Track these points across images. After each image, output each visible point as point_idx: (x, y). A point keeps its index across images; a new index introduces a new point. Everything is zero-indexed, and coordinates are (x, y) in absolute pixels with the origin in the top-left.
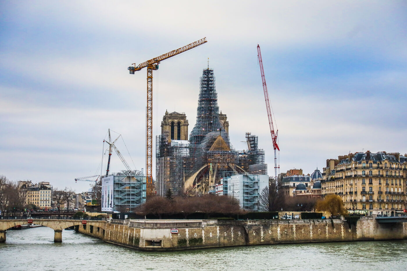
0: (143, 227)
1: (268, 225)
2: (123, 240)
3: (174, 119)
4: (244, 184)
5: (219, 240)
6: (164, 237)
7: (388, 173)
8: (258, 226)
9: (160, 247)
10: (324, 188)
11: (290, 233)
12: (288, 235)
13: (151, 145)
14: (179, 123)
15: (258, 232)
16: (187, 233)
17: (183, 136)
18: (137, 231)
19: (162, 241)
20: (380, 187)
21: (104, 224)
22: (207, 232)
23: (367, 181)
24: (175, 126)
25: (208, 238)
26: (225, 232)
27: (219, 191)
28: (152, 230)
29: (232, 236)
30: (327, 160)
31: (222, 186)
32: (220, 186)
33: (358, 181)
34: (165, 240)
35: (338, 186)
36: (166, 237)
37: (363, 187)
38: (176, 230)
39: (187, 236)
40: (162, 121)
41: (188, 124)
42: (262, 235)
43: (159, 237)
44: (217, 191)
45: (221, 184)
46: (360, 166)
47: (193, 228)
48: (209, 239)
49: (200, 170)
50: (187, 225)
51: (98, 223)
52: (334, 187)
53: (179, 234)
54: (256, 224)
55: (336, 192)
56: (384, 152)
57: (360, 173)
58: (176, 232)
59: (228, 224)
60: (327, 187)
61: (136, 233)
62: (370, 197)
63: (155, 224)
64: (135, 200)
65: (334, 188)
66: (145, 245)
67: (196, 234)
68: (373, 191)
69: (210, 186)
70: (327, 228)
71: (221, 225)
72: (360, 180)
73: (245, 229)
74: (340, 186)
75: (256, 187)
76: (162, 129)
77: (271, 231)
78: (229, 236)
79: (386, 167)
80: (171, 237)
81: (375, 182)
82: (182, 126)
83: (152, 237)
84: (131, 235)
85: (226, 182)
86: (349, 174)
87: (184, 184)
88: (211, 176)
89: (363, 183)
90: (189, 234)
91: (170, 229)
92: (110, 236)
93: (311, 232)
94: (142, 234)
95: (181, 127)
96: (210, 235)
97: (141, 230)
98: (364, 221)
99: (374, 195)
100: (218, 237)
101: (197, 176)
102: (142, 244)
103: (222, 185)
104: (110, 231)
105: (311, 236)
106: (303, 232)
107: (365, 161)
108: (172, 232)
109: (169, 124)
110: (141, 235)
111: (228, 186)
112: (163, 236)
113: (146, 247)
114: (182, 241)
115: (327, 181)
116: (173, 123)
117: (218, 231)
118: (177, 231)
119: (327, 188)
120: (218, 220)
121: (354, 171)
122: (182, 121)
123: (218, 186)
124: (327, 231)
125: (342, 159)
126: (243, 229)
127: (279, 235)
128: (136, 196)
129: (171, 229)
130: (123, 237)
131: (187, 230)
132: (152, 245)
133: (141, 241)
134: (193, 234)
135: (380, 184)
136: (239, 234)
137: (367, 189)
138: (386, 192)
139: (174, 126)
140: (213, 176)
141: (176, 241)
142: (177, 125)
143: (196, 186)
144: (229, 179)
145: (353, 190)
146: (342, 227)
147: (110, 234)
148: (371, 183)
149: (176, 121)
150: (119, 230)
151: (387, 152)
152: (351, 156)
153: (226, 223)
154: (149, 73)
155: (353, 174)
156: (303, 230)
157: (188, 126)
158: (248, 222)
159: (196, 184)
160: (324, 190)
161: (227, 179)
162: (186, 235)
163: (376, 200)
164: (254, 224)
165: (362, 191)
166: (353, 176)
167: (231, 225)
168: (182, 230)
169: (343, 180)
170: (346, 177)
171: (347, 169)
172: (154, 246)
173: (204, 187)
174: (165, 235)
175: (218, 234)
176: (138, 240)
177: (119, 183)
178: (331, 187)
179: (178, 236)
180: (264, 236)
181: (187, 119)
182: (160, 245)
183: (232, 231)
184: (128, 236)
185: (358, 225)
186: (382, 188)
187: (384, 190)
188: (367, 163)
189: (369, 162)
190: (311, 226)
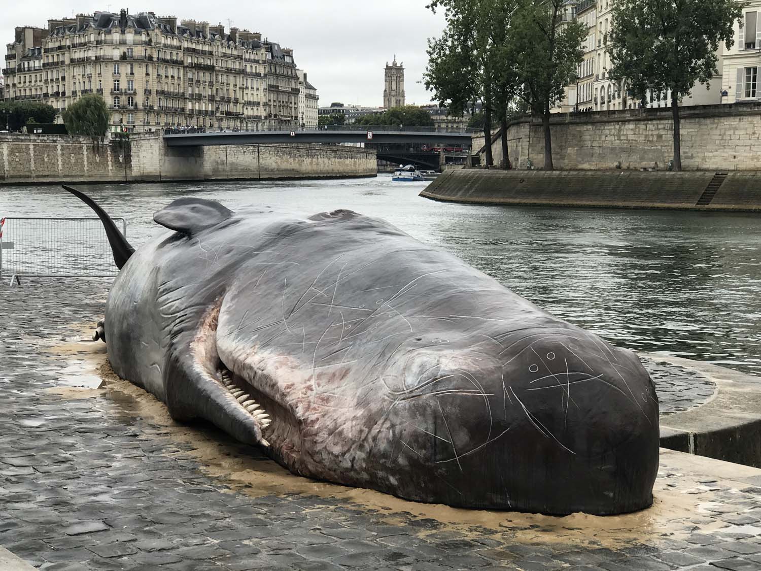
7: (161, 53)
10: (11, 85)
11: (24, 160)
12: (21, 164)
20: (147, 81)
23: (123, 70)
30: (17, 28)
33: (105, 68)
35: (52, 80)
37: (115, 81)
46: (109, 37)
52: (41, 81)
55: (44, 91)
56: (152, 13)
57: (107, 51)
60: (20, 83)
62: (129, 100)
65: (39, 84)
68: (134, 88)
70: (85, 153)
72: (109, 66)
74: (57, 79)
79: (156, 43)
86: (79, 55)
89: (115, 73)
93: (60, 160)
99: (137, 96)
105: (60, 167)
107: (119, 29)
115: (20, 70)
119: (18, 85)
121: (95, 48)
124: (85, 159)
125: (58, 27)
135: (147, 74)
137: (123, 85)
138: (157, 91)
145: (95, 86)
146: (109, 152)
148: (130, 73)
152: (84, 19)
155: (92, 54)
160: (12, 90)
163: (140, 106)
165: (113, 88)
166: (93, 58)
169: (65, 68)
170: (72, 60)
171: (76, 46)
178: (30, 82)
185: (134, 149)
186: (150, 82)
187: (154, 86)
188: (123, 32)
189: (127, 30)
190: (59, 147)
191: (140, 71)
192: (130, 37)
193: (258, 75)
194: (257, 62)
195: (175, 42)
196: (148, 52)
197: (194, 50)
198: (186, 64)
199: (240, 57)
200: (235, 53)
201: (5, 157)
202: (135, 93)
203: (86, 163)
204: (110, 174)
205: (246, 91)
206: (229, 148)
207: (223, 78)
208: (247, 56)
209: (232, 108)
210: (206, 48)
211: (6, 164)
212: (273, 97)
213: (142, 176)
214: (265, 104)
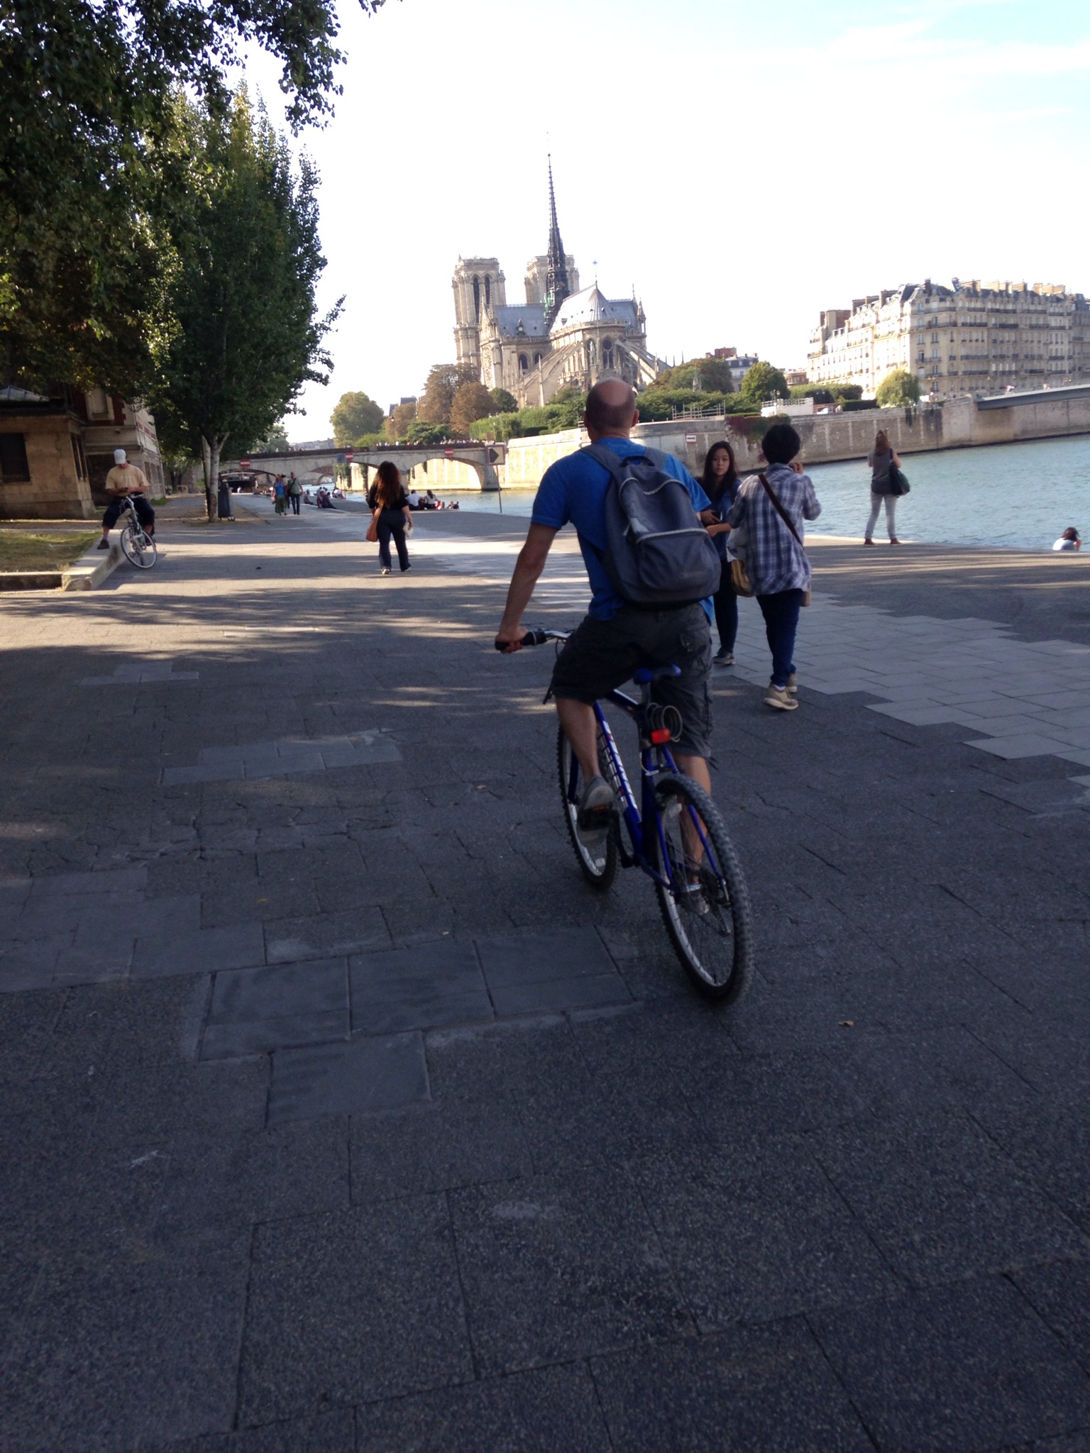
3: (478, 269)
6: (678, 450)
10: (815, 368)
12: (841, 443)
14: (487, 279)
17: (495, 300)
20: (952, 348)
23: (928, 339)
24: (481, 283)
30: (821, 313)
35: (855, 358)
37: (920, 351)
38: (692, 438)
40: (453, 276)
41: (504, 278)
46: (914, 309)
52: (844, 360)
55: (848, 370)
57: (914, 323)
58: (692, 441)
62: (934, 369)
68: (939, 356)
72: (914, 336)
74: (861, 357)
76: (455, 294)
79: (962, 308)
82: (493, 283)
86: (885, 330)
95: (491, 285)
98: (953, 408)
107: (923, 300)
108: (687, 441)
109: (468, 282)
115: (825, 353)
116: (476, 278)
119: (823, 368)
121: (898, 322)
122: (492, 272)
125: (861, 305)
129: (685, 435)
135: (952, 341)
137: (928, 354)
138: (961, 357)
139: (478, 284)
142: (484, 281)
145: (898, 360)
148: (935, 342)
149: (481, 273)
165: (918, 357)
170: (876, 336)
174: (678, 447)
181: (500, 269)
185: (945, 417)
186: (955, 348)
187: (959, 352)
188: (928, 302)
189: (932, 299)
190: (875, 422)
191: (944, 339)
192: (934, 306)
193: (1062, 328)
194: (1061, 315)
195: (979, 305)
196: (953, 318)
197: (998, 311)
198: (990, 325)
199: (1044, 312)
200: (1040, 308)
201: (827, 437)
202: (940, 361)
203: (899, 435)
204: (923, 442)
205: (1050, 347)
206: (1038, 406)
207: (1027, 335)
208: (1051, 310)
209: (1036, 365)
210: (1010, 307)
211: (828, 443)
212: (1077, 349)
213: (953, 442)
214: (1070, 358)
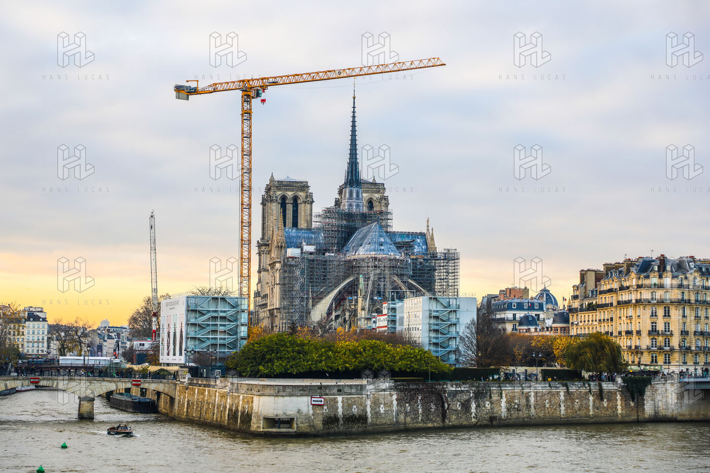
0: (258, 393)
1: (484, 391)
2: (215, 416)
3: (287, 190)
4: (430, 314)
5: (396, 418)
6: (299, 411)
7: (699, 295)
8: (467, 392)
9: (290, 430)
10: (575, 323)
11: (523, 406)
12: (520, 410)
13: (248, 238)
14: (295, 199)
15: (466, 406)
16: (340, 405)
17: (302, 222)
18: (246, 400)
19: (295, 419)
20: (684, 323)
21: (173, 388)
22: (376, 403)
23: (660, 312)
24: (289, 203)
25: (376, 414)
26: (407, 403)
27: (379, 327)
28: (276, 398)
29: (420, 411)
30: (582, 271)
31: (386, 317)
32: (382, 318)
33: (643, 311)
34: (300, 418)
35: (604, 320)
36: (302, 413)
37: (652, 323)
38: (320, 399)
39: (340, 410)
40: (264, 193)
41: (313, 200)
42: (473, 410)
43: (289, 413)
44: (374, 327)
45: (383, 313)
46: (647, 282)
47: (350, 396)
48: (379, 417)
49: (340, 287)
50: (340, 391)
51: (163, 385)
52: (596, 321)
53: (325, 407)
54: (463, 389)
55: (598, 330)
56: (692, 257)
57: (646, 295)
58: (319, 403)
59: (413, 389)
60: (581, 322)
61: (243, 404)
62: (665, 341)
63: (281, 388)
64: (226, 342)
65: (595, 323)
66: (262, 426)
67: (355, 407)
68: (670, 329)
69: (359, 317)
70: (591, 398)
71: (401, 391)
72: (646, 309)
73: (442, 399)
74: (608, 320)
75: (454, 320)
76: (263, 210)
77: (488, 403)
78: (415, 411)
79: (694, 285)
80: (311, 412)
81: (675, 313)
82: (301, 204)
83: (276, 412)
84: (234, 408)
85: (394, 309)
86: (625, 297)
87: (310, 313)
88: (361, 299)
89: (652, 315)
90: (343, 407)
91: (310, 397)
92: (187, 408)
93: (562, 406)
94: (257, 406)
95: (299, 205)
96: (381, 408)
97: (256, 399)
98: (658, 386)
99: (673, 338)
100: (394, 414)
101: (335, 299)
102: (257, 425)
103: (385, 315)
104: (186, 400)
105: (563, 412)
106: (547, 406)
107: (657, 274)
108: (313, 403)
109: (277, 200)
110: (254, 408)
111: (398, 318)
112: (296, 411)
113: (264, 430)
114: (331, 420)
115: (582, 310)
116: (284, 198)
117: (395, 403)
118: (321, 401)
119: (580, 324)
120: (395, 382)
121: (635, 292)
122: (302, 194)
123: (378, 318)
124: (591, 404)
125: (611, 270)
126: (440, 398)
127: (504, 410)
128: (229, 334)
129: (312, 397)
130: (216, 411)
131: (340, 398)
132: (274, 427)
133: (254, 420)
134: (350, 406)
135: (684, 316)
136: (432, 408)
137: (660, 327)
138: (695, 332)
139: (286, 204)
140: (365, 298)
141: (320, 419)
142: (292, 202)
143: (333, 317)
144: (398, 305)
145: (634, 328)
146: (619, 397)
147: (186, 406)
148: (667, 314)
149: (290, 194)
150: (206, 398)
151: (697, 257)
152: (630, 264)
153: (409, 386)
154: (245, 104)
155: (633, 297)
156: (547, 401)
157: (313, 204)
158: (449, 386)
159: (334, 313)
160: (575, 327)
161: (394, 304)
162: (337, 408)
163: (677, 347)
164: (459, 389)
165: (650, 329)
166: (634, 301)
167: (418, 391)
168: (331, 400)
169: (613, 309)
170: (619, 303)
171: (622, 288)
172: (279, 428)
173: (347, 319)
174: (301, 409)
175: (395, 408)
176: (247, 417)
177: (198, 309)
178: (588, 321)
179: (324, 410)
180: (477, 412)
181: (310, 191)
182: (291, 427)
183: (420, 400)
184: (225, 410)
185: (647, 393)
186: (687, 324)
187: (691, 327)
188: (660, 277)
189: (665, 275)
190: (562, 393)
192: (668, 281)
196: (686, 295)
202: (672, 335)
203: (591, 408)
204: (619, 415)
213: (657, 416)
